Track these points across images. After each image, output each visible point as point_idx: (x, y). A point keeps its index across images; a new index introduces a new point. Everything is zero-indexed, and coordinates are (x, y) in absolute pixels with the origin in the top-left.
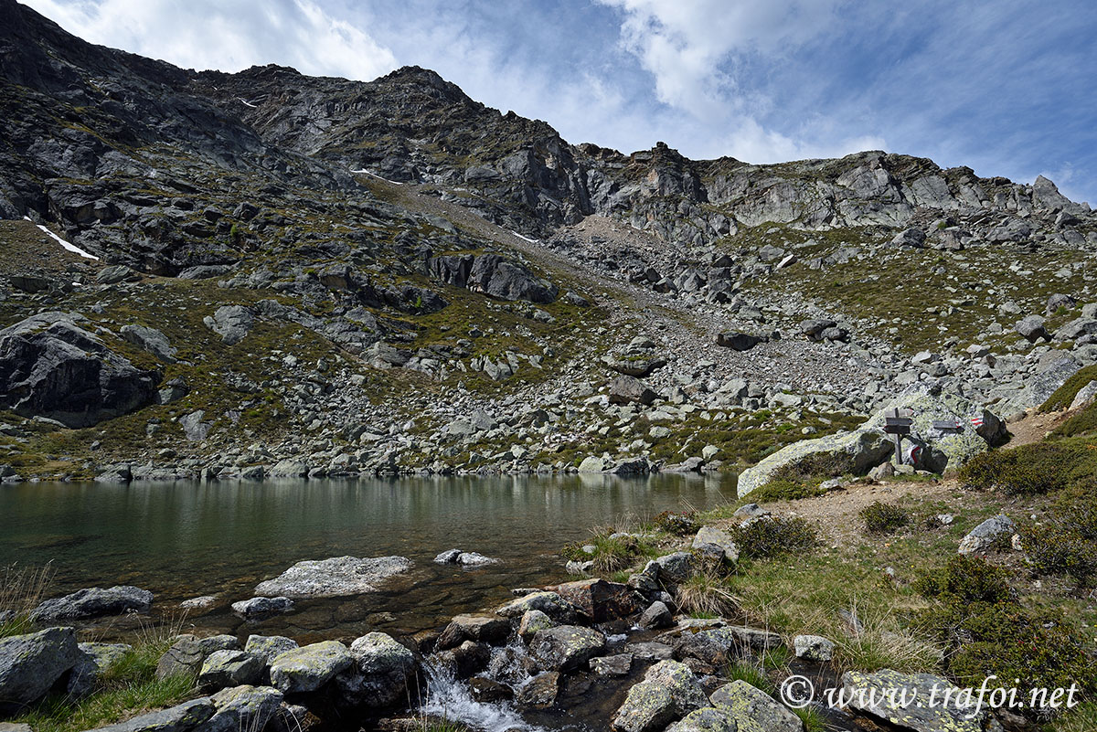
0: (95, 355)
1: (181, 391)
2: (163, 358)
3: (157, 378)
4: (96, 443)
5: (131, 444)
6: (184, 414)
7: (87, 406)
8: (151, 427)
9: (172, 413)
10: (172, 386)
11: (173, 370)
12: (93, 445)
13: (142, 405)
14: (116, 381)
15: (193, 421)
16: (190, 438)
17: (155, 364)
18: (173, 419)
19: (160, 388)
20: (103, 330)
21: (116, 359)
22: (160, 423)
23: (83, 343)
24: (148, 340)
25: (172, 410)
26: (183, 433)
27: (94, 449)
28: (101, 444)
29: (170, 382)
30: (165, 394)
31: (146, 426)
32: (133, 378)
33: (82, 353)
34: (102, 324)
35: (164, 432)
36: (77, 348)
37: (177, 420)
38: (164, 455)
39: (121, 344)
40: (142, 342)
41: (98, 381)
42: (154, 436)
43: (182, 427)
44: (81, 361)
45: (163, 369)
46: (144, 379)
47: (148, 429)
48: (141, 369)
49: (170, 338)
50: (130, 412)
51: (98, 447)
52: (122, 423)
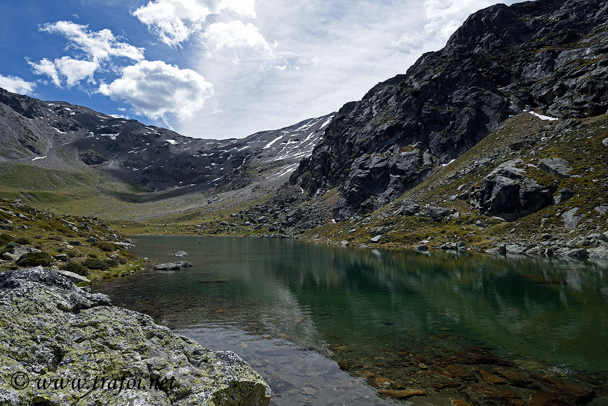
0: (518, 181)
1: (567, 196)
2: (561, 176)
3: (553, 189)
4: (513, 230)
5: (529, 230)
6: (565, 211)
7: (516, 210)
8: (543, 220)
9: (559, 210)
10: (561, 193)
11: (564, 183)
12: (512, 231)
13: (544, 206)
14: (527, 195)
15: (569, 216)
16: (566, 226)
17: (553, 180)
18: (557, 214)
19: (555, 195)
20: (529, 165)
21: (528, 181)
22: (550, 217)
23: (513, 176)
24: (551, 166)
25: (559, 209)
26: (563, 223)
27: (511, 233)
28: (515, 230)
29: (560, 191)
30: (557, 199)
31: (541, 219)
32: (537, 191)
33: (511, 182)
34: (530, 163)
35: (550, 223)
36: (510, 179)
37: (560, 215)
38: (544, 237)
39: (537, 171)
40: (548, 168)
41: (519, 195)
42: (544, 225)
43: (563, 219)
44: (510, 186)
45: (559, 183)
46: (544, 191)
47: (542, 221)
48: (543, 185)
49: (569, 161)
50: (536, 211)
51: (513, 232)
52: (529, 218)
